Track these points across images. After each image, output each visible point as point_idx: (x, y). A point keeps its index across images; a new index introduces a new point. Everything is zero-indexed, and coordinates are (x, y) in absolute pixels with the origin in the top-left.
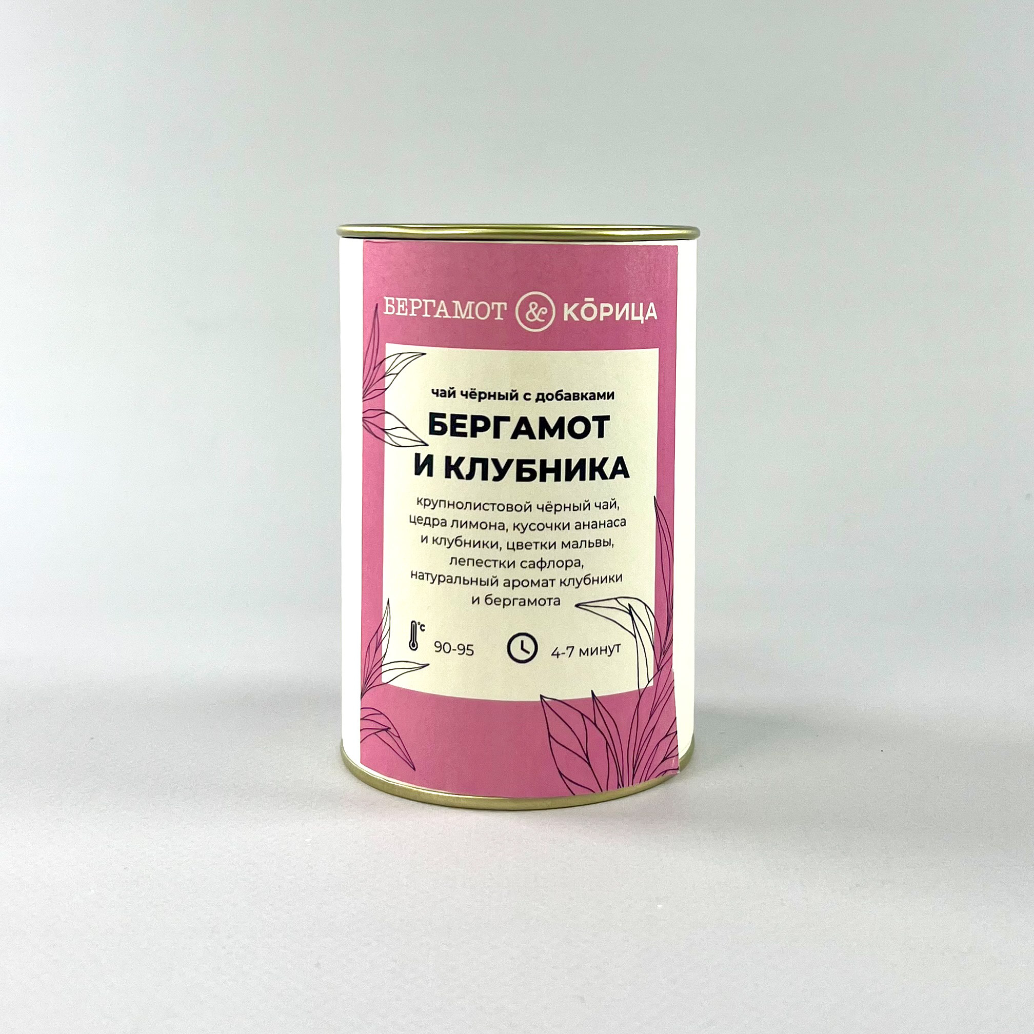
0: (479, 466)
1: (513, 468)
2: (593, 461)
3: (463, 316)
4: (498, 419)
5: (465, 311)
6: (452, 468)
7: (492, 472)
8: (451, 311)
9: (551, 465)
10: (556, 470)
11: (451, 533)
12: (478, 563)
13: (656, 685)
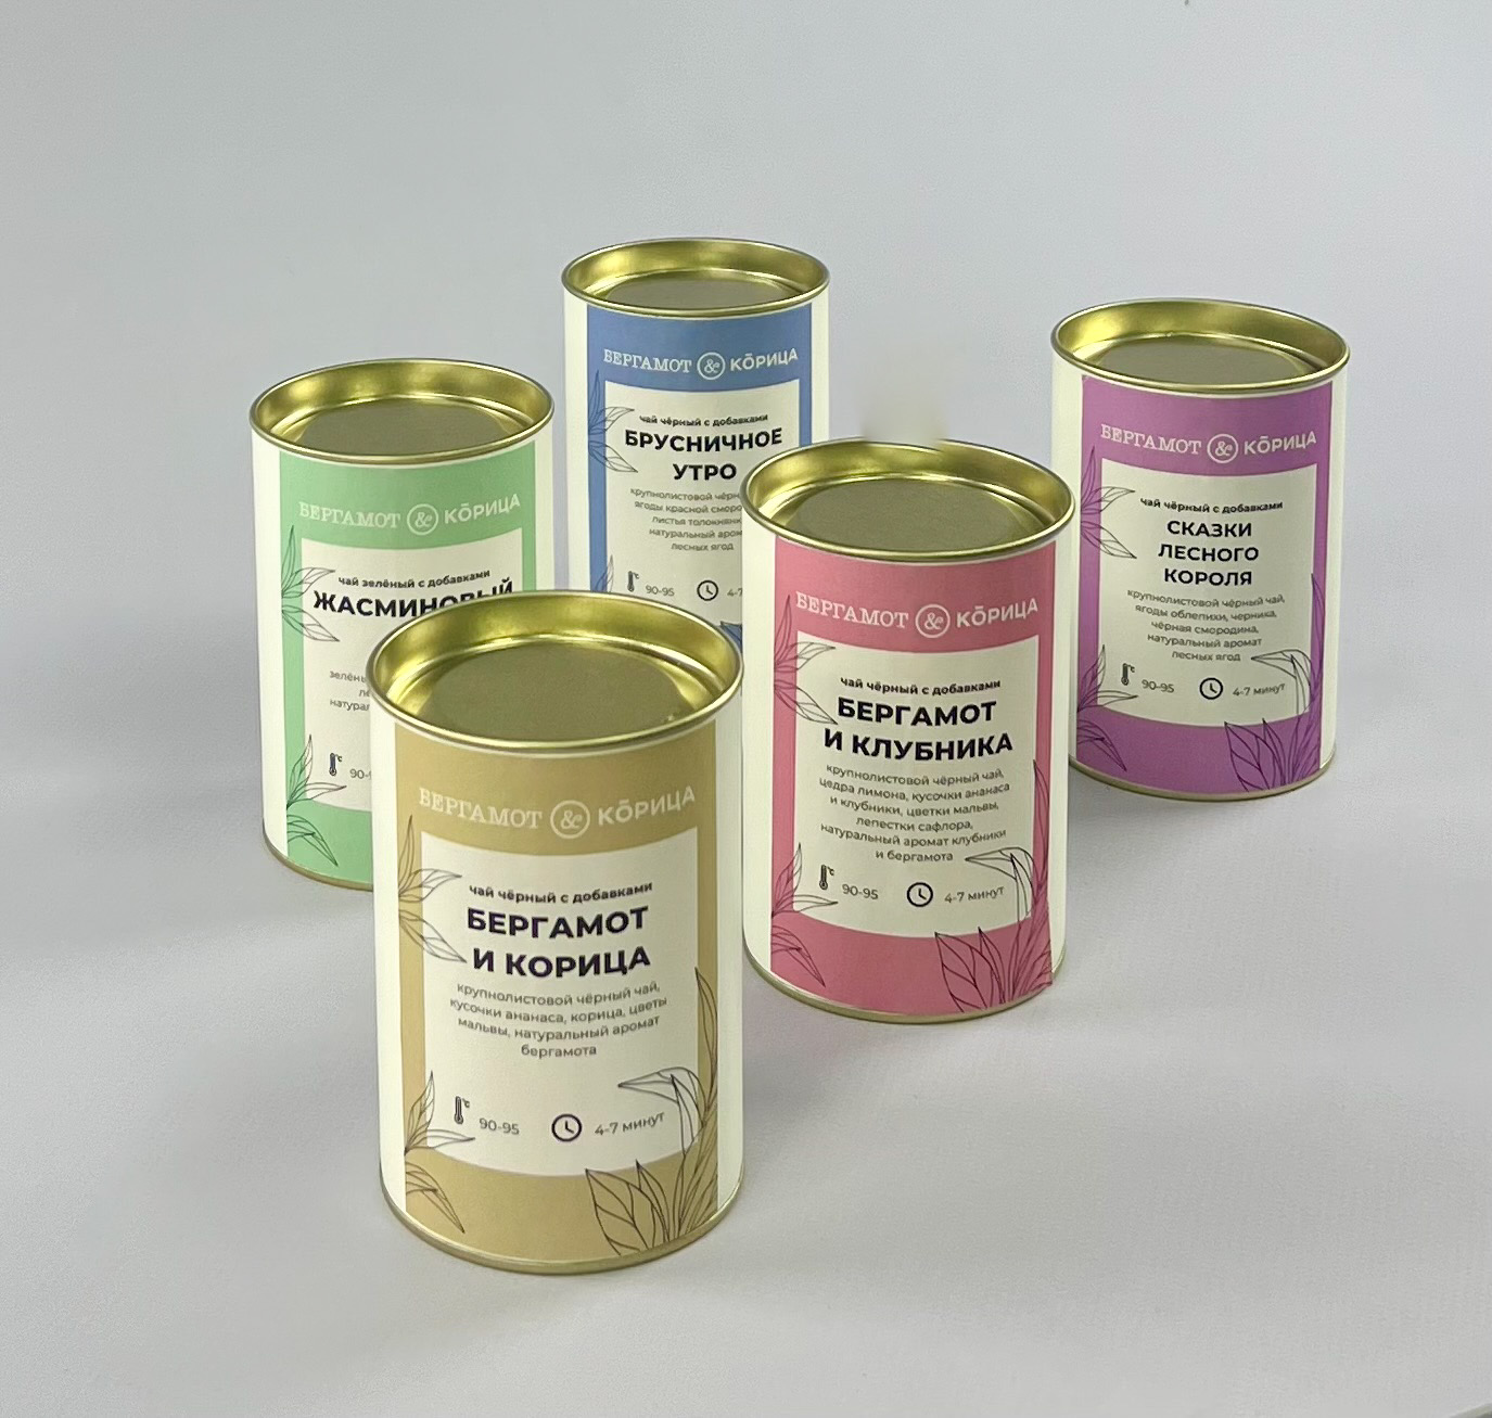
0: (883, 746)
1: (913, 749)
2: (981, 741)
3: (869, 622)
4: (899, 709)
5: (871, 617)
6: (858, 745)
7: (895, 751)
8: (859, 616)
9: (945, 746)
10: (950, 751)
11: (859, 798)
12: (882, 824)
13: (1033, 916)
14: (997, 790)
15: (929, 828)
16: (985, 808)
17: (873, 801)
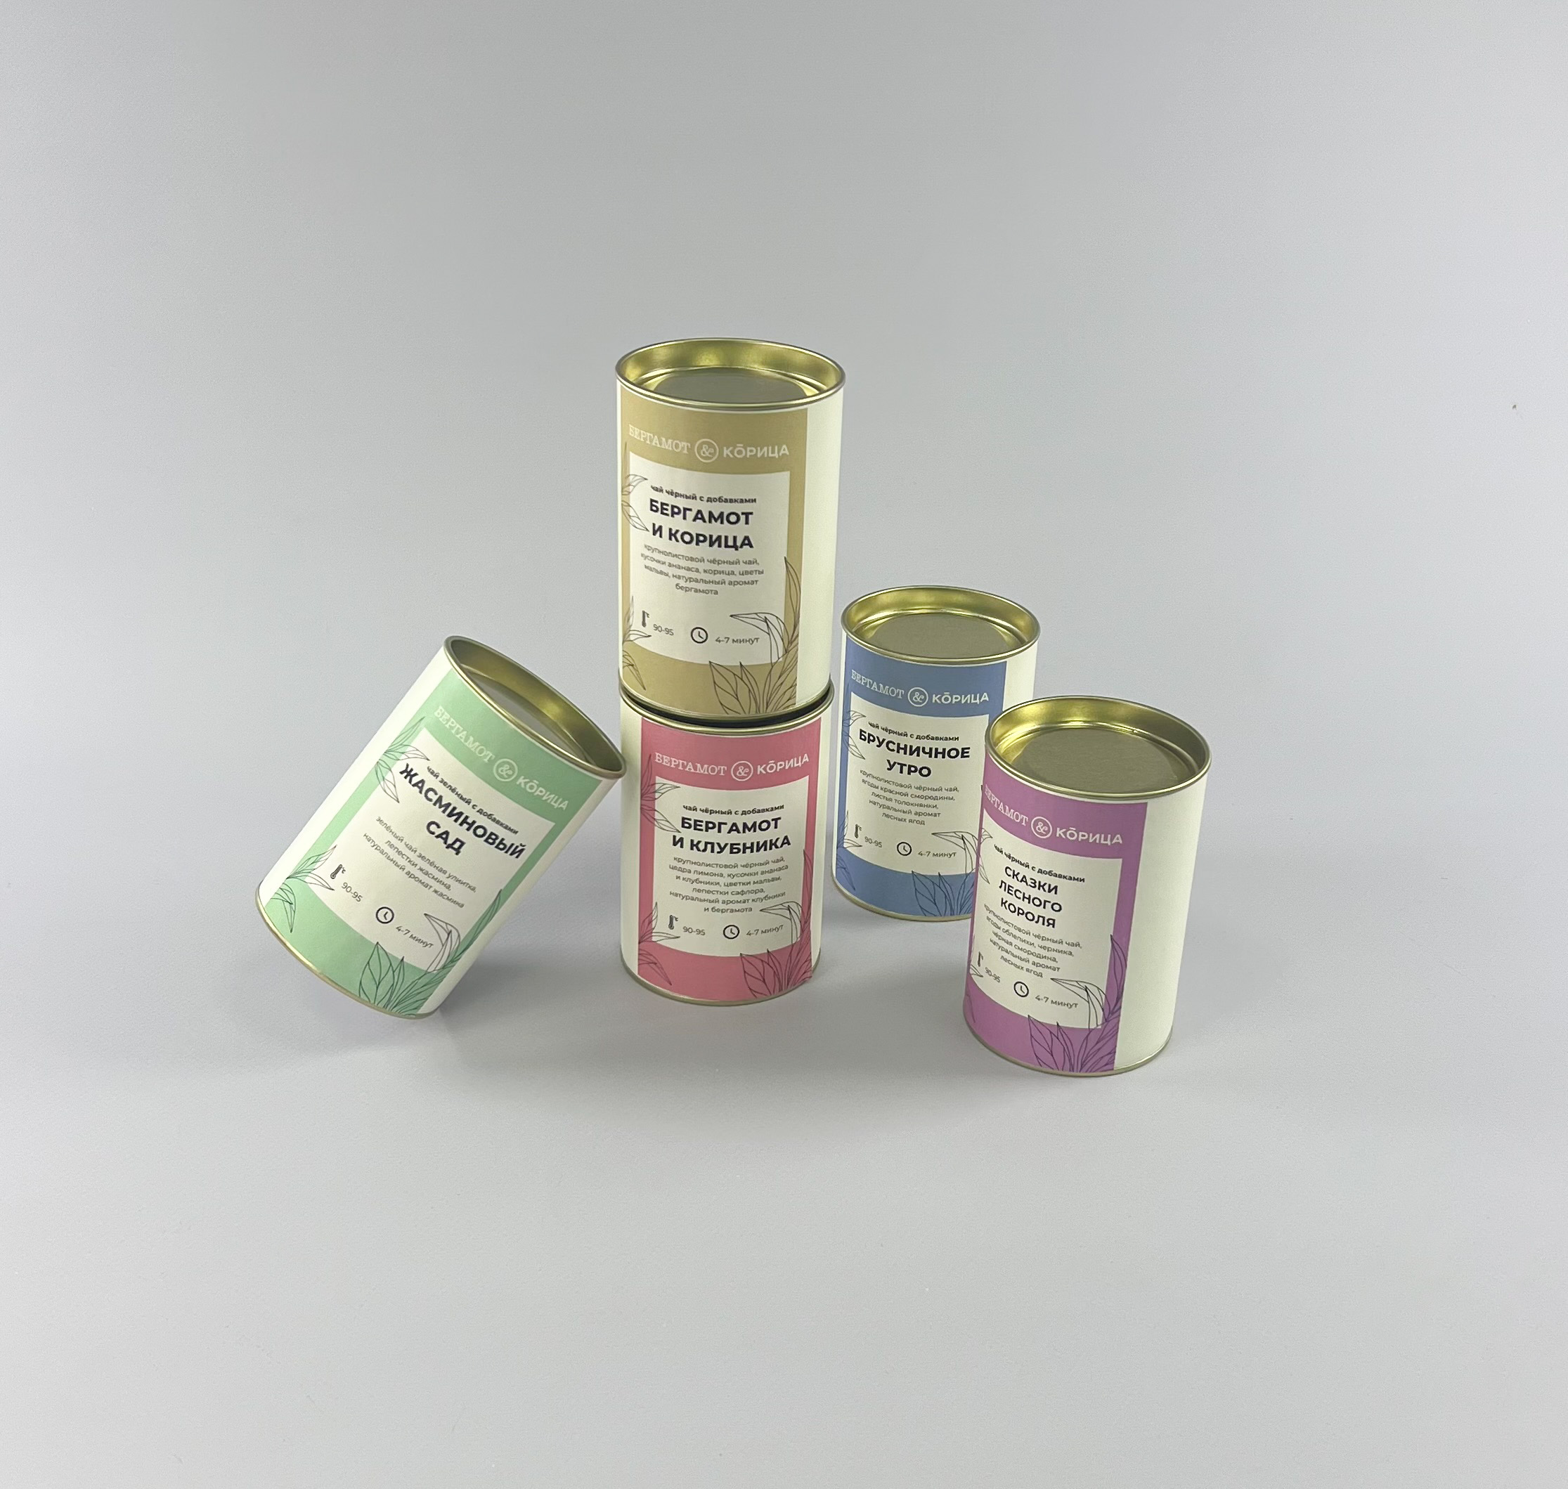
0: (709, 846)
1: (728, 847)
2: (771, 841)
3: (702, 772)
4: (720, 824)
5: (702, 769)
6: (694, 845)
7: (717, 849)
8: (695, 768)
9: (748, 845)
10: (751, 848)
11: (694, 877)
12: (708, 892)
13: (801, 939)
14: (780, 869)
15: (738, 893)
16: (773, 880)
17: (702, 878)
